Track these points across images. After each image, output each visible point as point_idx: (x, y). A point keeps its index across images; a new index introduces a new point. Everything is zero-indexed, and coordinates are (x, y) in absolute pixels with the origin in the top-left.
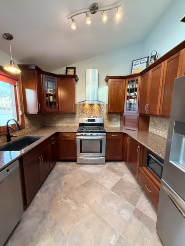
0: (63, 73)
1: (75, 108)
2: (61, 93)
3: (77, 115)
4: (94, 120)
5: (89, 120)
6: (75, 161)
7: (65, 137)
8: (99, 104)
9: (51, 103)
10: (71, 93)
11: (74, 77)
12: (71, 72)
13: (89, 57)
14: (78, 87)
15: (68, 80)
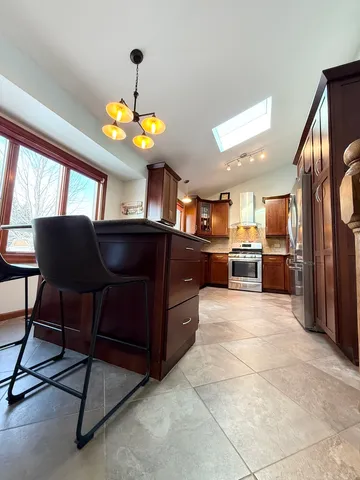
0: (218, 199)
1: (228, 231)
2: (214, 220)
3: (230, 240)
4: (250, 246)
5: (244, 246)
6: (226, 286)
7: (217, 259)
8: (256, 227)
9: (205, 227)
10: (225, 218)
11: (229, 202)
12: (225, 197)
13: (243, 180)
14: (232, 211)
15: (222, 205)
